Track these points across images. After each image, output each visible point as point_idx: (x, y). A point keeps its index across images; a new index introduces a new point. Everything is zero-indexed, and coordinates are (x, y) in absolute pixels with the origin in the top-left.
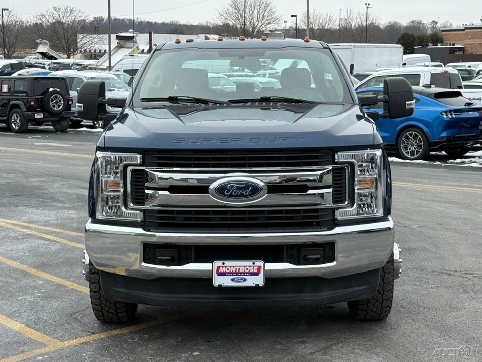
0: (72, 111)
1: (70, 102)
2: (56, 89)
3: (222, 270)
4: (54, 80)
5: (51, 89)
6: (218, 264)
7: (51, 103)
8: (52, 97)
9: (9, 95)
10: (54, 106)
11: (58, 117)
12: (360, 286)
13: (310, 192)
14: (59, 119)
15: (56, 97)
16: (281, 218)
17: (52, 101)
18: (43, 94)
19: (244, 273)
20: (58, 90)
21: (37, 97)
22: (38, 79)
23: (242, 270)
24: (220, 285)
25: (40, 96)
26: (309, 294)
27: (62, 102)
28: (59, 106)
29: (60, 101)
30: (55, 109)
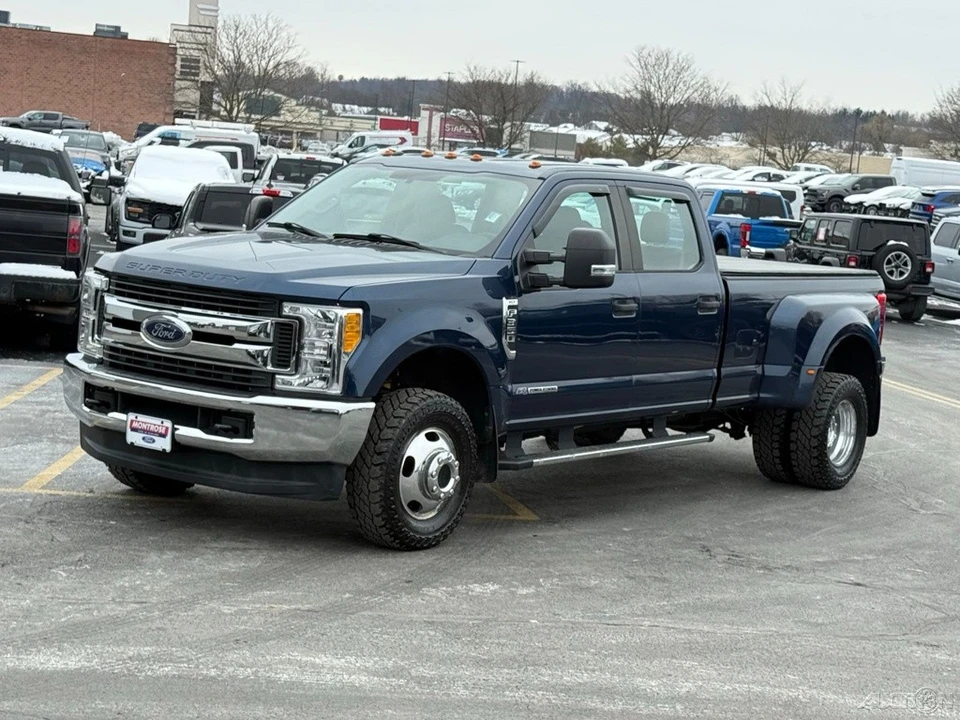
0: (930, 286)
1: (929, 270)
2: (902, 243)
3: (135, 425)
4: (902, 227)
5: (891, 242)
6: (132, 416)
7: (885, 266)
8: (889, 256)
9: (823, 247)
10: (891, 273)
11: (899, 294)
12: (304, 481)
13: (236, 346)
14: (904, 297)
15: (898, 257)
16: (209, 375)
17: (889, 262)
18: (876, 249)
19: (154, 433)
20: (906, 244)
21: (864, 253)
22: (872, 223)
23: (152, 428)
24: (132, 443)
25: (871, 253)
26: (234, 477)
27: (909, 268)
28: (902, 274)
29: (905, 264)
30: (893, 278)
